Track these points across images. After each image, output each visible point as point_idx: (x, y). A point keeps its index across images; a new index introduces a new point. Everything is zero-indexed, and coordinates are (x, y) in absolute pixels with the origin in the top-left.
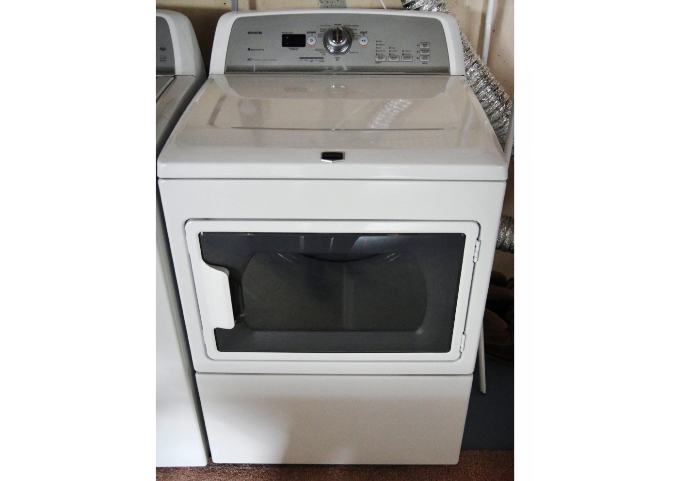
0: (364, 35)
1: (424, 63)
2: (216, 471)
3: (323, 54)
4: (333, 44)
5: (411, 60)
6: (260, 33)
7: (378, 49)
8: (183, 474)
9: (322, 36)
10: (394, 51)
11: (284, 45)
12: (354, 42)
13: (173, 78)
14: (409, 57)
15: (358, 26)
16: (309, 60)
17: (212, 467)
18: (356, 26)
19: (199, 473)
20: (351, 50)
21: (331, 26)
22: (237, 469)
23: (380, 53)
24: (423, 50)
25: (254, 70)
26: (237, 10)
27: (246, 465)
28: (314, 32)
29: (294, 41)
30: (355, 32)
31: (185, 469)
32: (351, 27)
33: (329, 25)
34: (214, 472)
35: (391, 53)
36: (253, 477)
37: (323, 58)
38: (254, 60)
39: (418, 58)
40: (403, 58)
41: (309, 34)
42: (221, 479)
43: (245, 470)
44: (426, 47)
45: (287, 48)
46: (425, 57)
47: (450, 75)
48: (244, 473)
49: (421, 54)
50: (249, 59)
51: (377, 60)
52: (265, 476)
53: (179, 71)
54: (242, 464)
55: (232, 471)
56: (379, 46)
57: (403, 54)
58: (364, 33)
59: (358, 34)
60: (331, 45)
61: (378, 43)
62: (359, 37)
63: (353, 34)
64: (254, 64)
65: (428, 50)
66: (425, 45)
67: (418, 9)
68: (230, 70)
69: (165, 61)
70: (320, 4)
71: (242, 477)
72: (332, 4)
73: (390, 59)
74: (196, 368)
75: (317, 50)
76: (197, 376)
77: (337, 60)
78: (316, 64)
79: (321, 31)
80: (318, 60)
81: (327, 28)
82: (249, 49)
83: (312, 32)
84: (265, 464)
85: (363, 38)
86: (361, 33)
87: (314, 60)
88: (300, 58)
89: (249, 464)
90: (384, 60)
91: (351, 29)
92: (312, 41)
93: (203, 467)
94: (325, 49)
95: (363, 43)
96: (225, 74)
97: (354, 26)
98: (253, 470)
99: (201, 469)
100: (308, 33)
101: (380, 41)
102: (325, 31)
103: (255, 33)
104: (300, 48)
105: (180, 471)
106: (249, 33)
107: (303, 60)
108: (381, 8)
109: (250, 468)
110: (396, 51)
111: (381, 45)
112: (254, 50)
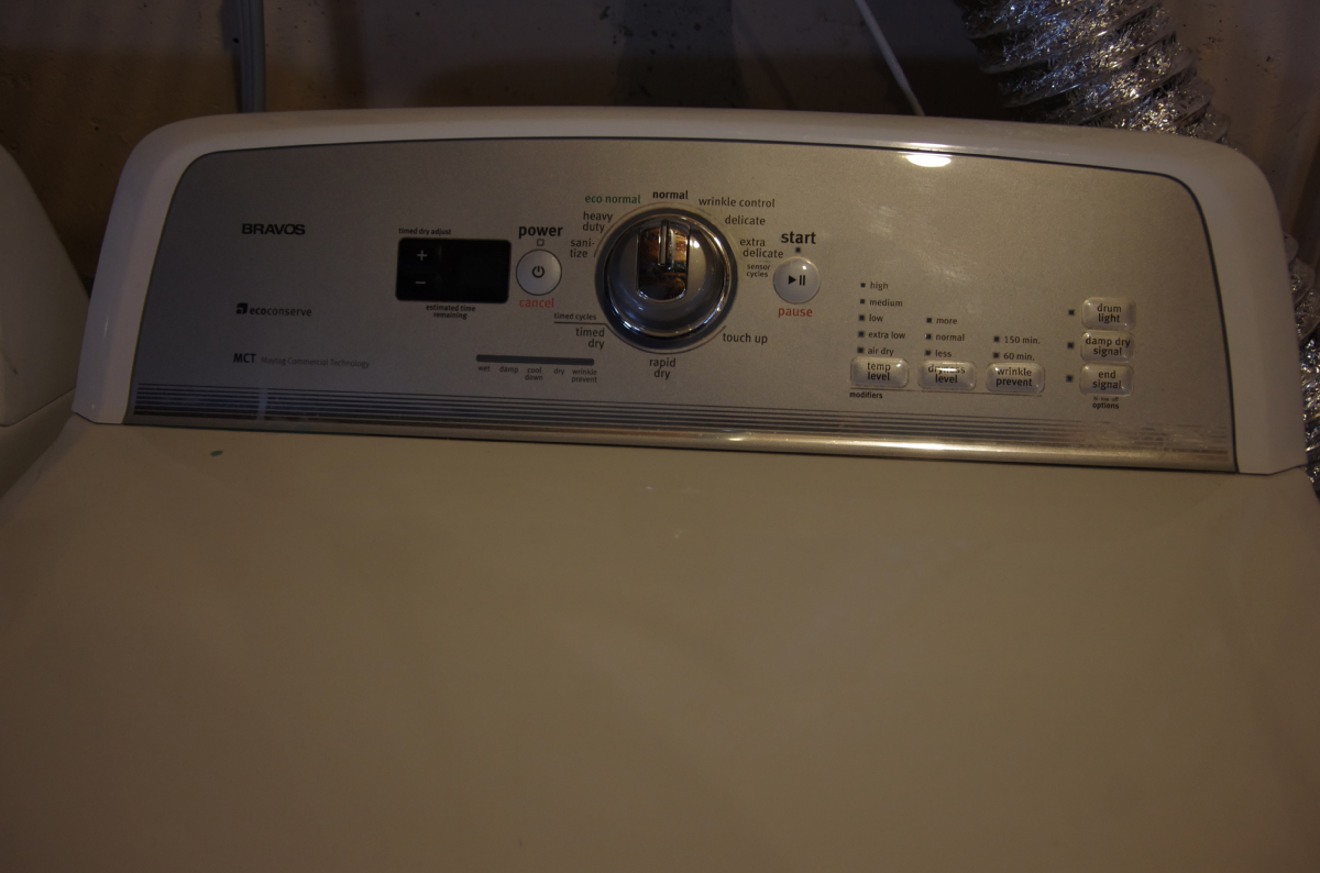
0: (798, 249)
1: (1101, 403)
3: (592, 344)
5: (1036, 388)
6: (298, 230)
7: (868, 326)
9: (591, 250)
10: (952, 337)
11: (406, 290)
12: (748, 286)
14: (1024, 373)
15: (771, 204)
16: (523, 368)
18: (758, 205)
20: (732, 326)
21: (636, 200)
23: (879, 342)
24: (1097, 341)
25: (262, 407)
28: (555, 232)
29: (453, 272)
30: (754, 232)
32: (734, 212)
33: (626, 199)
35: (936, 346)
37: (590, 362)
38: (264, 360)
39: (1070, 378)
40: (994, 376)
41: (529, 241)
44: (1113, 326)
45: (419, 306)
46: (1109, 373)
47: (1235, 472)
50: (238, 358)
51: (863, 379)
56: (878, 311)
57: (997, 355)
58: (800, 239)
59: (769, 246)
61: (870, 293)
62: (775, 261)
64: (262, 379)
65: (1122, 341)
66: (1108, 311)
68: (152, 409)
70: (622, 40)
75: (562, 319)
77: (658, 374)
78: (557, 387)
79: (586, 228)
80: (569, 369)
81: (618, 212)
82: (242, 308)
83: (542, 231)
85: (796, 269)
86: (785, 238)
87: (548, 369)
88: (481, 358)
91: (734, 222)
94: (602, 318)
95: (795, 295)
96: (126, 423)
97: (749, 204)
100: (523, 231)
101: (881, 287)
102: (607, 225)
103: (273, 229)
104: (483, 309)
106: (248, 229)
107: (495, 366)
110: (961, 338)
111: (885, 303)
112: (264, 311)
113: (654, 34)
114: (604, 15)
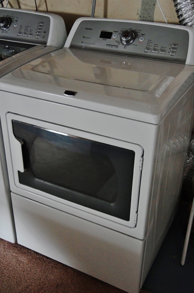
0: (143, 36)
1: (172, 55)
2: (18, 248)
3: (118, 44)
4: (124, 39)
5: (165, 53)
6: (91, 29)
7: (148, 45)
8: (3, 243)
9: (121, 34)
11: (101, 37)
12: (136, 39)
13: (44, 47)
14: (164, 51)
15: (141, 31)
16: (111, 46)
17: (16, 246)
18: (140, 30)
19: (10, 246)
20: (133, 43)
21: (127, 29)
22: (27, 251)
23: (149, 47)
24: (173, 48)
25: (83, 48)
27: (32, 251)
28: (117, 32)
29: (106, 35)
30: (138, 34)
31: (5, 241)
32: (137, 31)
34: (16, 248)
35: (155, 47)
36: (32, 258)
37: (118, 46)
38: (85, 43)
39: (169, 52)
40: (160, 51)
41: (115, 33)
42: (18, 252)
43: (30, 253)
44: (175, 47)
45: (101, 39)
46: (173, 52)
47: (185, 64)
48: (29, 254)
49: (172, 50)
50: (82, 42)
51: (146, 50)
52: (37, 259)
53: (48, 44)
54: (31, 250)
55: (24, 251)
56: (149, 43)
57: (161, 49)
58: (143, 35)
59: (140, 35)
61: (149, 41)
62: (140, 37)
63: (137, 35)
64: (84, 45)
65: (176, 48)
66: (175, 45)
68: (72, 47)
69: (44, 38)
70: (140, 18)
71: (27, 255)
72: (146, 19)
73: (153, 51)
74: (11, 190)
75: (116, 41)
76: (11, 193)
77: (124, 48)
78: (114, 49)
79: (121, 32)
80: (115, 47)
81: (125, 30)
82: (84, 37)
83: (116, 32)
84: (41, 254)
85: (142, 38)
86: (142, 34)
87: (113, 46)
88: (107, 45)
89: (34, 251)
90: (149, 51)
91: (136, 32)
92: (115, 36)
94: (120, 41)
95: (141, 41)
96: (69, 48)
97: (138, 30)
98: (34, 254)
99: (12, 244)
101: (151, 40)
102: (123, 31)
103: (89, 29)
104: (108, 40)
105: (3, 241)
106: (86, 29)
108: (165, 23)
109: (33, 253)
110: (158, 47)
111: (151, 42)
112: (86, 38)
113: (144, 17)
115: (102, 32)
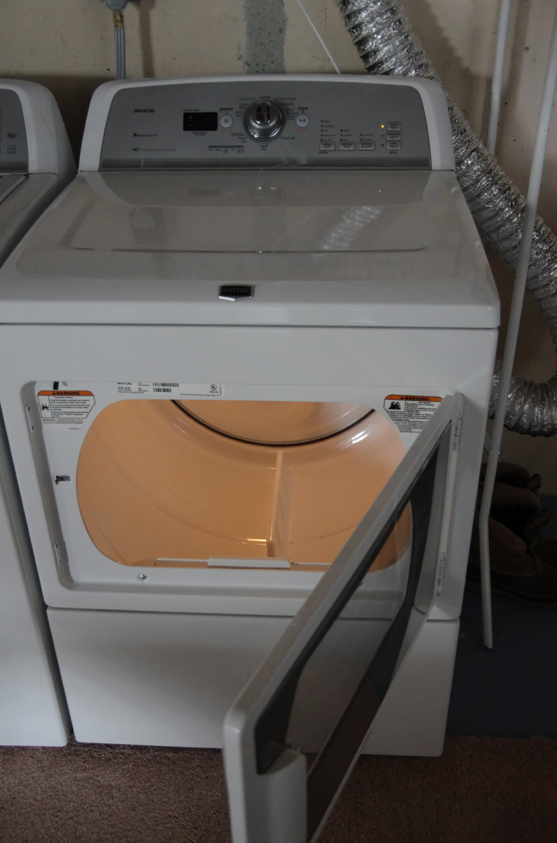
0: (303, 112)
1: (392, 152)
2: (81, 754)
3: (243, 141)
4: (257, 126)
5: (373, 148)
6: (152, 111)
7: (323, 133)
8: (31, 757)
9: (242, 114)
10: (349, 135)
11: (186, 128)
12: (289, 124)
13: (24, 177)
14: (369, 144)
15: (295, 99)
16: (223, 149)
17: (74, 749)
18: (292, 99)
19: (55, 756)
20: (284, 134)
21: (255, 99)
22: (111, 753)
23: (326, 138)
24: (390, 133)
25: (142, 164)
26: (125, 78)
27: (124, 747)
28: (230, 109)
29: (200, 122)
30: (290, 107)
31: (34, 749)
32: (284, 101)
33: (252, 99)
34: (77, 755)
35: (343, 138)
36: (134, 765)
37: (242, 147)
38: (143, 150)
39: (383, 145)
40: (360, 145)
41: (223, 112)
42: (87, 766)
43: (122, 754)
44: (395, 129)
45: (190, 133)
46: (393, 143)
47: (431, 170)
48: (121, 758)
49: (389, 139)
50: (134, 150)
51: (322, 148)
52: (151, 764)
53: (33, 167)
54: (118, 745)
55: (103, 755)
56: (326, 128)
57: (361, 140)
58: (303, 109)
59: (294, 112)
60: (255, 128)
61: (324, 124)
62: (296, 115)
63: (287, 110)
64: (142, 156)
65: (398, 134)
66: (393, 125)
67: (387, 73)
68: (107, 166)
69: (15, 153)
70: (246, 67)
71: (118, 764)
72: (264, 68)
73: (342, 148)
74: (47, 602)
75: (234, 134)
76: (49, 612)
77: (262, 149)
78: (233, 155)
79: (240, 107)
80: (236, 149)
81: (249, 102)
82: (135, 135)
83: (227, 109)
84: (152, 747)
85: (302, 117)
86: (299, 109)
87: (230, 149)
88: (209, 147)
89: (129, 745)
90: (332, 148)
91: (283, 104)
92: (226, 121)
93: (61, 748)
94: (245, 134)
95: (302, 125)
96: (98, 171)
97: (288, 99)
98: (135, 754)
99: (59, 750)
100: (221, 109)
101: (328, 121)
102: (246, 106)
103: (144, 111)
104: (210, 133)
105: (28, 752)
106: (136, 111)
107: (214, 149)
108: (334, 73)
109: (130, 752)
110: (351, 135)
111: (329, 126)
112: (142, 136)
114: (240, 58)
115: (186, 115)
